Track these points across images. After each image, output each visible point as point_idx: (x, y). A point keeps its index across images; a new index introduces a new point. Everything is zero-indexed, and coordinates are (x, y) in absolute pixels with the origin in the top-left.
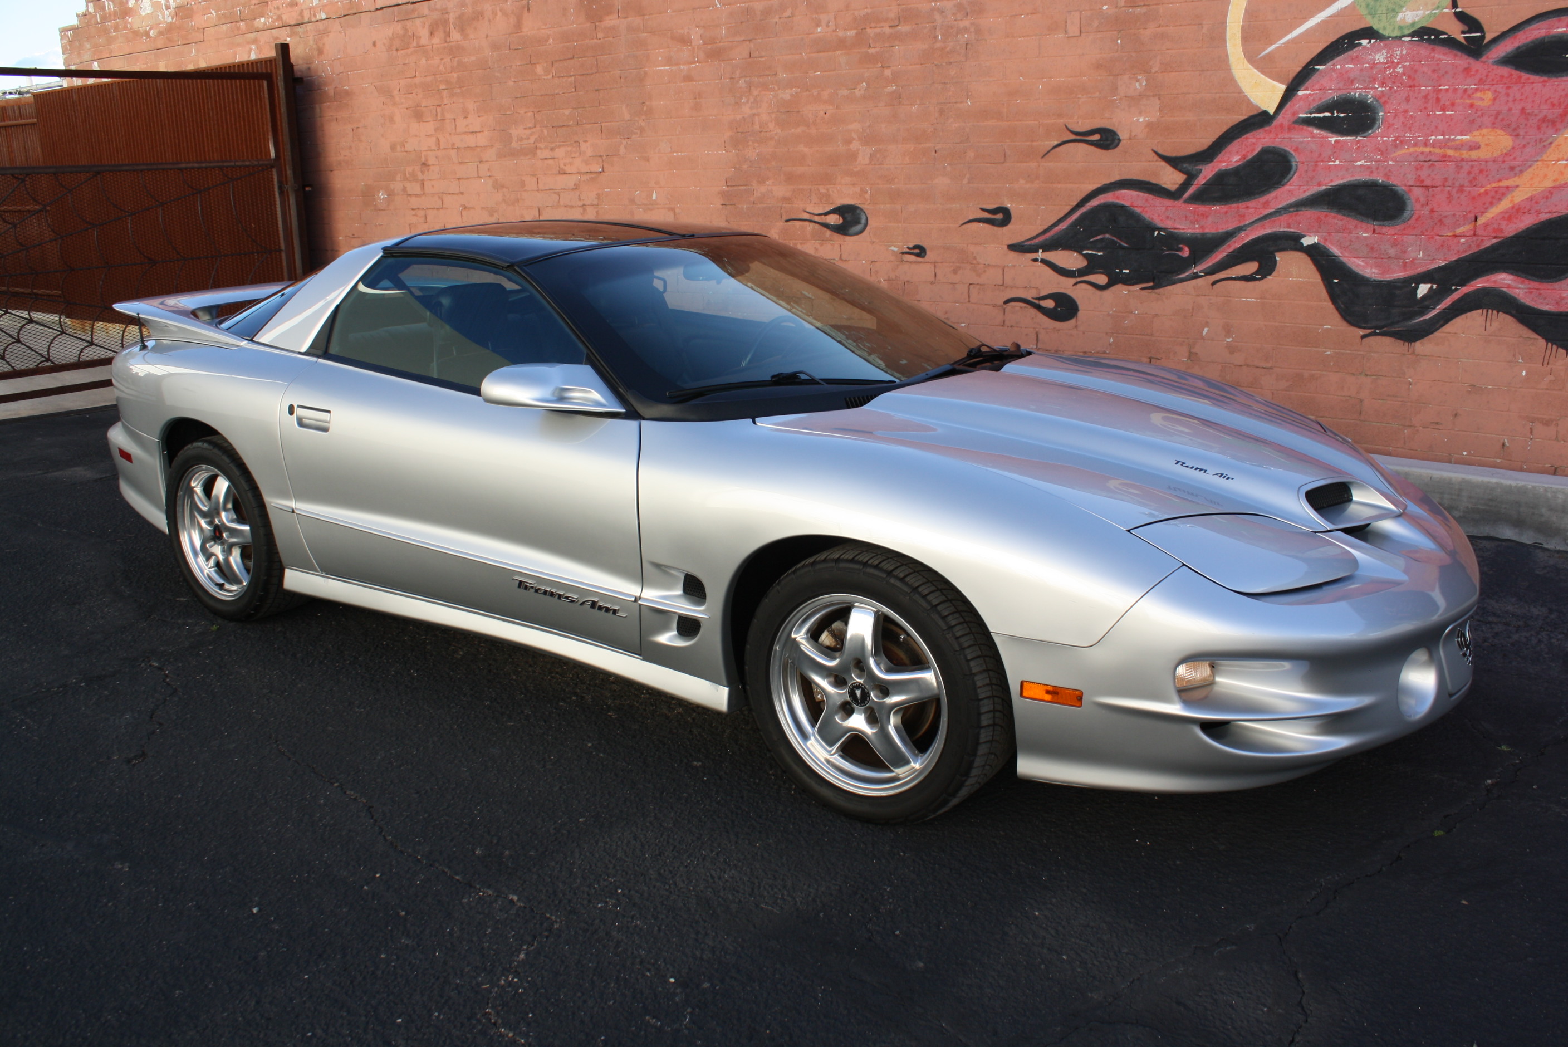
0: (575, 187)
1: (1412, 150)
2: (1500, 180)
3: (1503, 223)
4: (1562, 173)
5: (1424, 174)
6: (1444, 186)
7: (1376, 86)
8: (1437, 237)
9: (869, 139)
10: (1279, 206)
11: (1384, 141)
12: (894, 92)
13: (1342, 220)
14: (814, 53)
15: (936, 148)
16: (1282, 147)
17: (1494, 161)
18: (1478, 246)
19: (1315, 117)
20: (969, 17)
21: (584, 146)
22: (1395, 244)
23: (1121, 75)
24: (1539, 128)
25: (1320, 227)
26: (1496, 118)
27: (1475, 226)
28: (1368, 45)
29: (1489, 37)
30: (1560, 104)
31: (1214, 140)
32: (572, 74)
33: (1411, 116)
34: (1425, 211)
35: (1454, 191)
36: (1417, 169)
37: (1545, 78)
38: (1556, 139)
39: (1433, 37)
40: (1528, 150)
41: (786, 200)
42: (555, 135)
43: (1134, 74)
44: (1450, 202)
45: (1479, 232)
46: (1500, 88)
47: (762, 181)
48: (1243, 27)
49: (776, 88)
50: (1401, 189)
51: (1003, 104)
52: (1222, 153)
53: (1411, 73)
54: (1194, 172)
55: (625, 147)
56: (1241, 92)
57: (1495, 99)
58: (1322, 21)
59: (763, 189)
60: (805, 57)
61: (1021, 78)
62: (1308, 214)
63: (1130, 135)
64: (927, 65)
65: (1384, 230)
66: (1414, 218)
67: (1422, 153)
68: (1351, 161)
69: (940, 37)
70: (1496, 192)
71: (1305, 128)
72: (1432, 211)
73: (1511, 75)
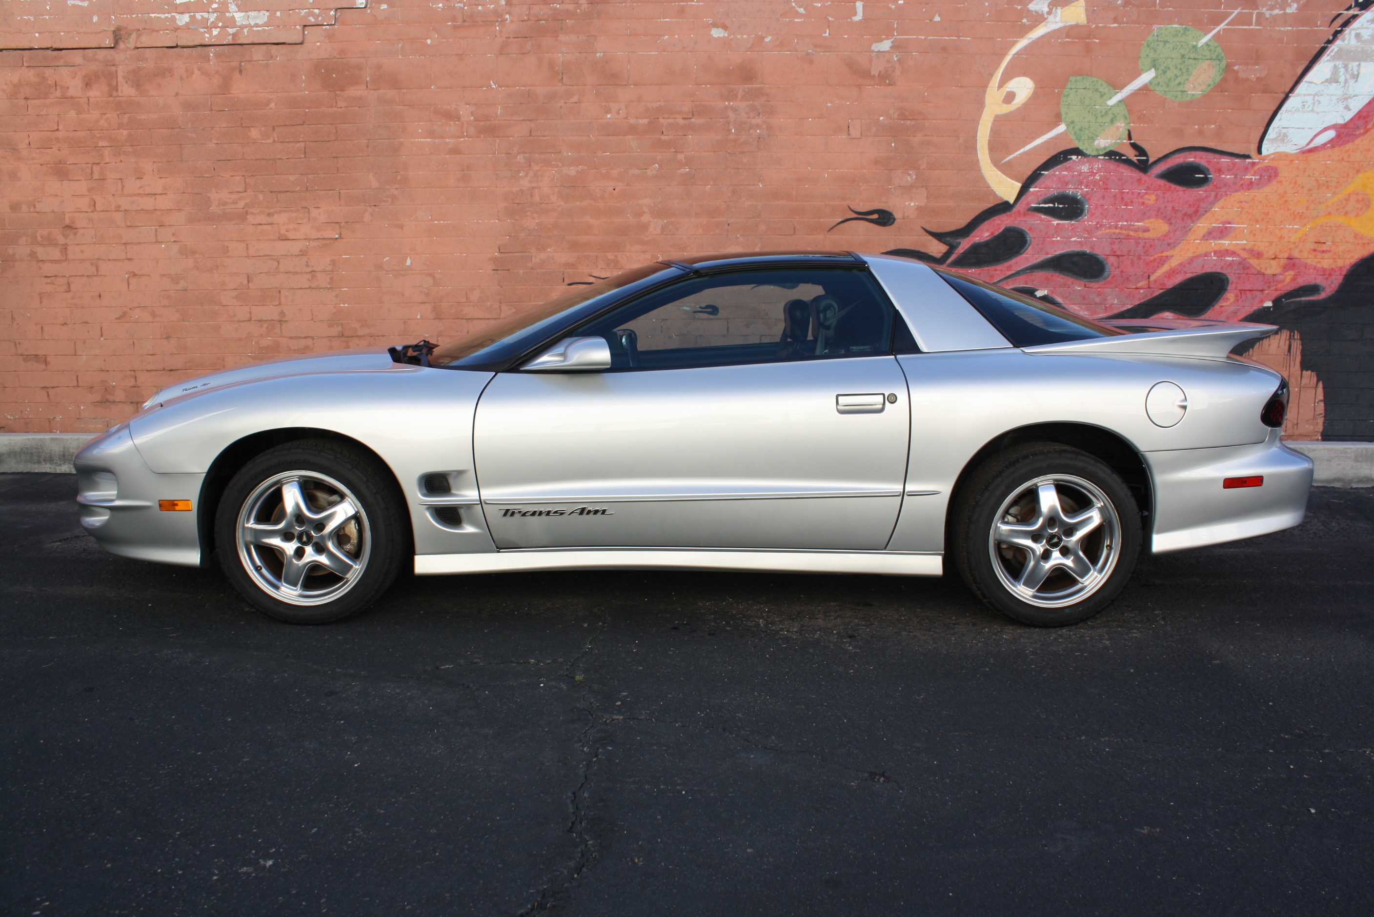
0: (301, 253)
1: (1108, 231)
2: (1162, 252)
3: (1166, 279)
4: (1197, 248)
5: (1116, 247)
6: (1129, 255)
7: (1083, 187)
8: (1126, 290)
9: (659, 213)
10: (1019, 269)
11: (1089, 225)
12: (686, 174)
13: (1063, 278)
14: (603, 136)
15: (729, 222)
16: (1020, 227)
17: (1158, 240)
18: (1151, 295)
19: (1042, 207)
20: (761, 116)
21: (314, 213)
22: (1099, 294)
23: (895, 170)
24: (1183, 219)
25: (1048, 284)
26: (1158, 212)
27: (1149, 282)
28: (1077, 160)
29: (1151, 160)
30: (1194, 205)
31: (969, 221)
32: (301, 140)
33: (1106, 209)
34: (1117, 272)
35: (1135, 258)
36: (1111, 244)
37: (1184, 188)
38: (1193, 227)
39: (1117, 158)
40: (1178, 233)
41: (567, 265)
42: (275, 200)
43: (906, 170)
44: (1133, 266)
45: (1152, 285)
46: (1159, 193)
47: (542, 248)
48: (989, 141)
49: (560, 165)
50: (1101, 257)
51: (793, 188)
52: (976, 230)
53: (1105, 180)
54: (955, 244)
55: (372, 215)
56: (988, 187)
57: (1157, 200)
58: (1045, 141)
59: (543, 256)
60: (593, 139)
61: (809, 168)
62: (1040, 274)
63: (904, 216)
64: (720, 153)
65: (1092, 285)
66: (1111, 276)
67: (1114, 233)
68: (1068, 238)
69: (733, 131)
70: (1161, 260)
71: (1036, 214)
72: (1122, 272)
73: (1165, 185)
